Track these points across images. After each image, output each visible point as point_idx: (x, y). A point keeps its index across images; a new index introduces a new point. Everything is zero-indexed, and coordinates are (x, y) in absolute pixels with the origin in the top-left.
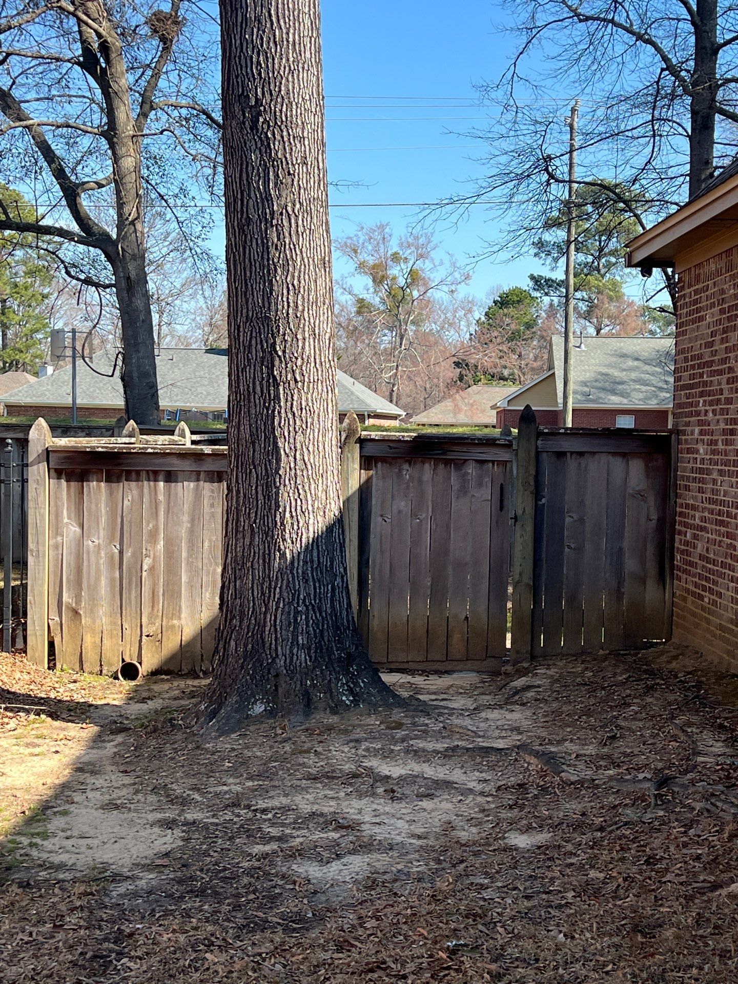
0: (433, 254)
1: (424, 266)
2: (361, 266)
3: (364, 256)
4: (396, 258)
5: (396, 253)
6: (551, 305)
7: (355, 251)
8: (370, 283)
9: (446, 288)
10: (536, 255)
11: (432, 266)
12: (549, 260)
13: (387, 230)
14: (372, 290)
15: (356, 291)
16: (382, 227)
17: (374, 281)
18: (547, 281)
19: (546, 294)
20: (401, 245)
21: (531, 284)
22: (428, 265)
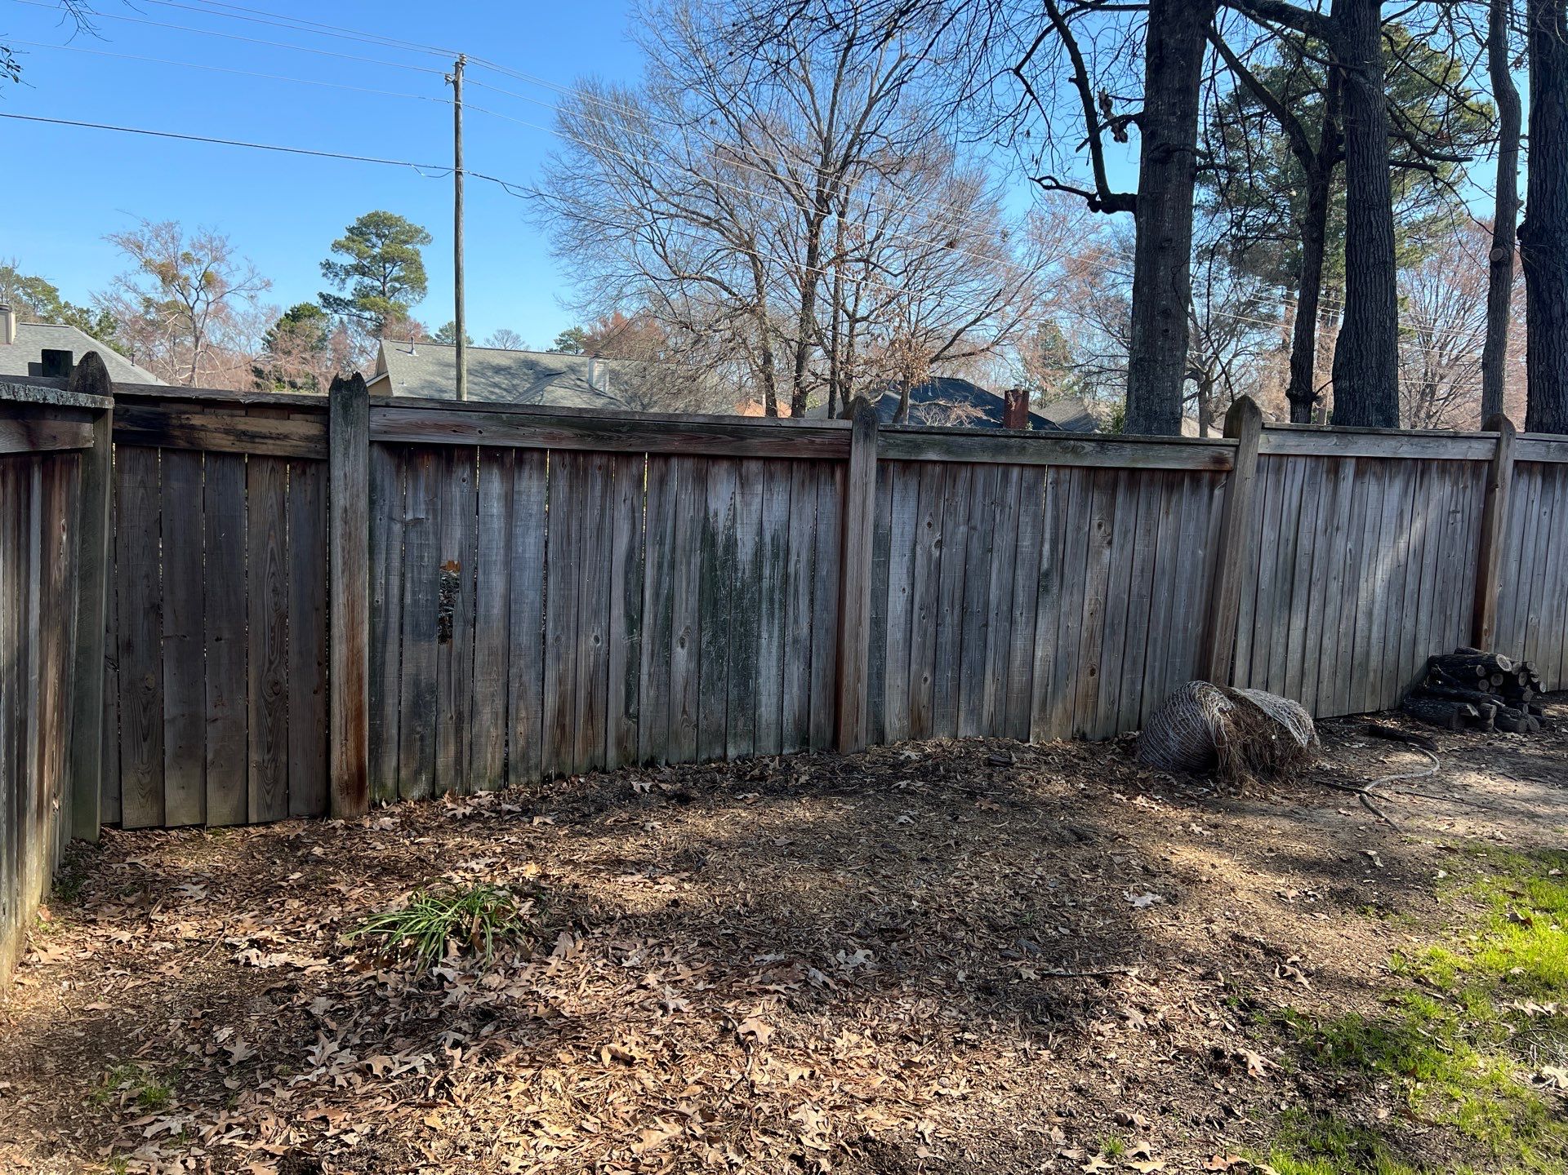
0: (228, 257)
1: (219, 270)
2: (148, 265)
3: (150, 255)
4: (187, 258)
5: (187, 254)
6: (341, 321)
7: (140, 248)
8: (159, 283)
9: (244, 293)
10: (324, 275)
11: (228, 270)
12: (337, 281)
13: (177, 229)
14: (160, 289)
15: (142, 289)
16: (170, 226)
17: (163, 280)
18: (336, 299)
19: (336, 312)
20: (193, 246)
21: (321, 301)
22: (224, 269)
